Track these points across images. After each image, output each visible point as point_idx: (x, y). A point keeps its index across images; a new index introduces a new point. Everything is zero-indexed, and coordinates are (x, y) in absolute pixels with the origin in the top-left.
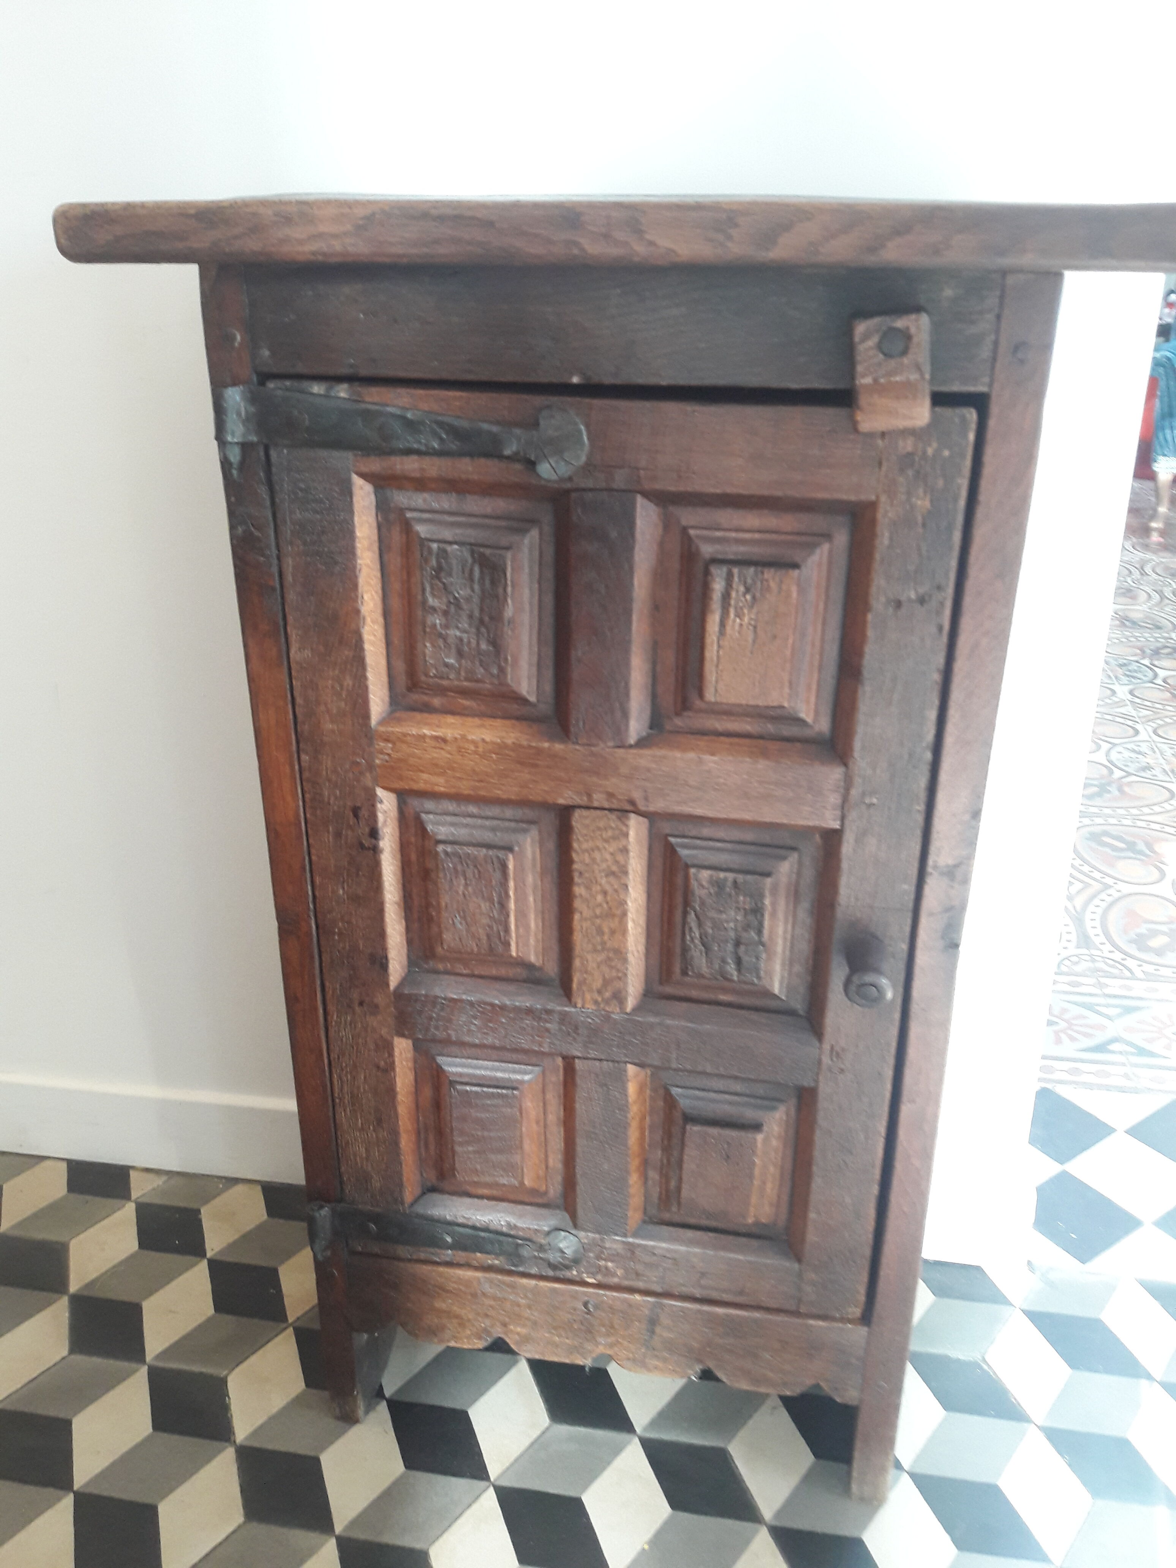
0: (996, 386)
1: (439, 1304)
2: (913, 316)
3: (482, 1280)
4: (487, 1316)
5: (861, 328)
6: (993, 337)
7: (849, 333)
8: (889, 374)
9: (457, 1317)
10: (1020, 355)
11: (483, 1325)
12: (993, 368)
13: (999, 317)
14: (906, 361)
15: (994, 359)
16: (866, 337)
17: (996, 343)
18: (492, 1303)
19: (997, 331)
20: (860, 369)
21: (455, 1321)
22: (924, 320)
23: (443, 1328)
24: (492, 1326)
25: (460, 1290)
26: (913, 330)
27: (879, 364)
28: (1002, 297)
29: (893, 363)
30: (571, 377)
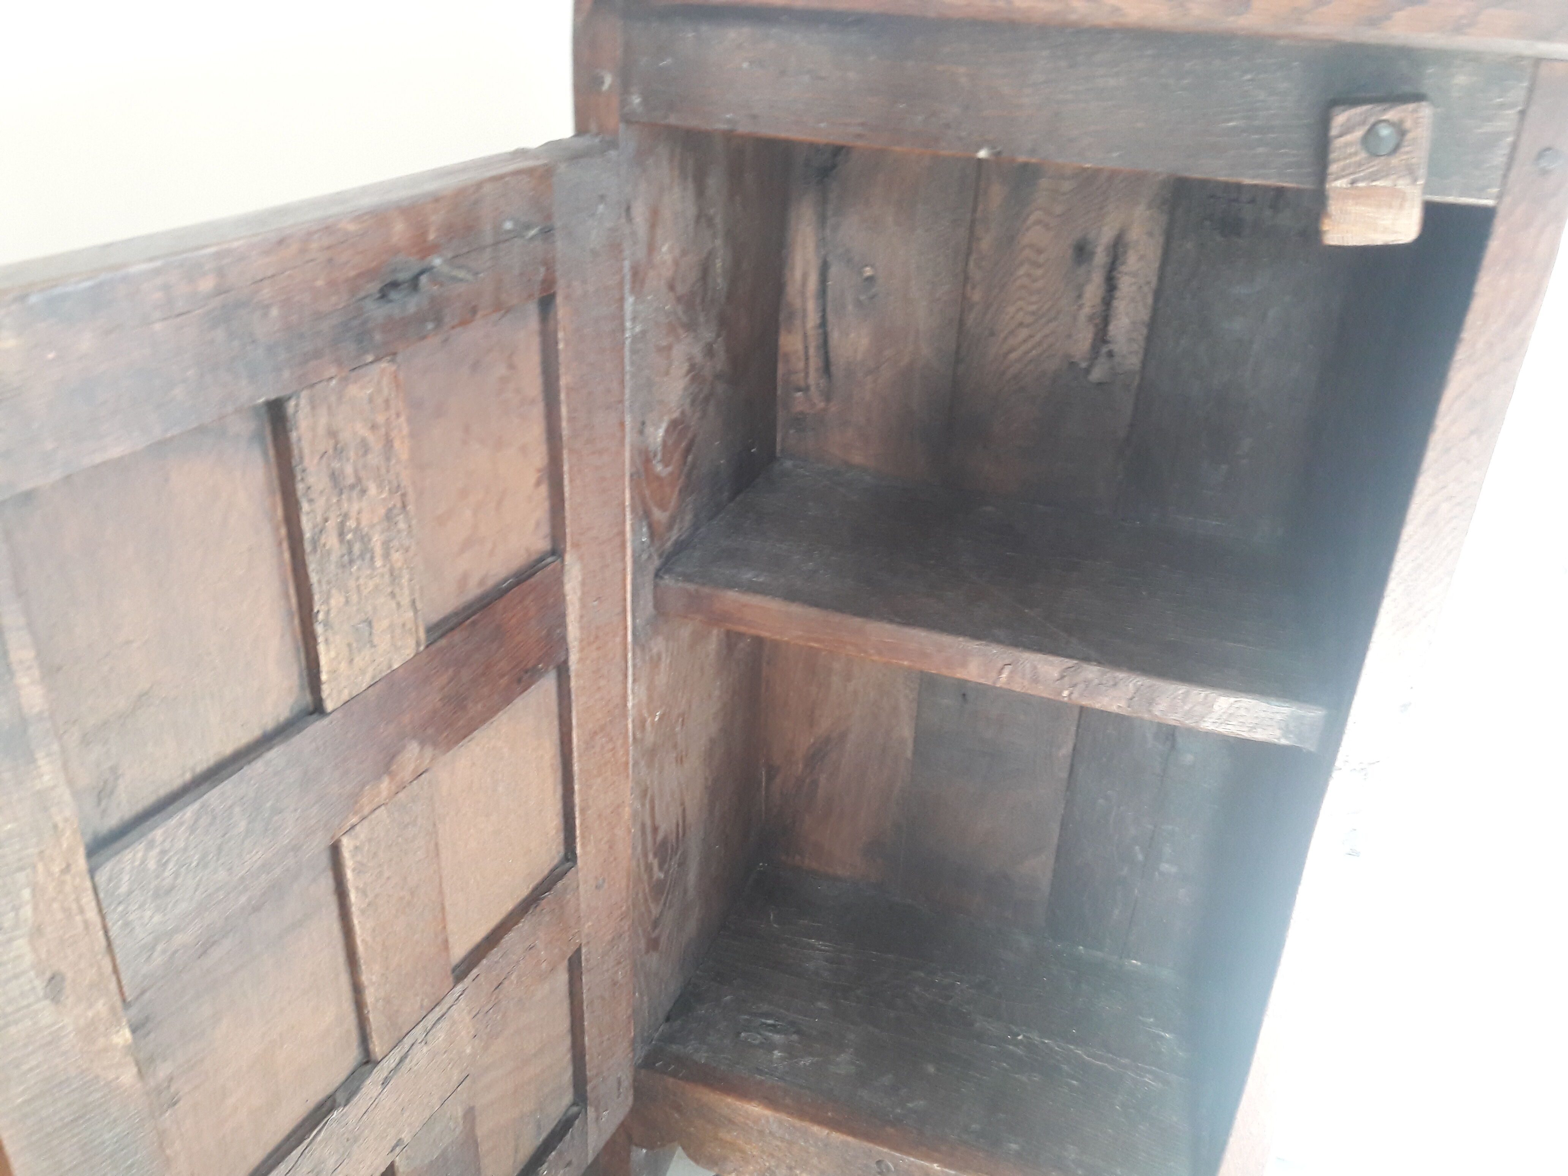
0: (1507, 200)
1: (723, 1134)
2: (1411, 106)
3: (771, 1120)
4: (772, 1156)
5: (1341, 118)
6: (1510, 139)
7: (1325, 123)
8: (1373, 177)
9: (742, 1151)
10: (1543, 163)
11: (767, 1164)
12: (1505, 176)
13: (1523, 113)
14: (1394, 161)
15: (1509, 167)
16: (1347, 130)
17: (1514, 147)
18: (779, 1143)
19: (1518, 134)
20: (1333, 168)
21: (738, 1154)
22: (1425, 111)
23: (725, 1159)
24: (777, 1166)
25: (747, 1124)
26: (1408, 124)
27: (1360, 164)
28: (1531, 90)
29: (1377, 164)
30: (977, 151)
